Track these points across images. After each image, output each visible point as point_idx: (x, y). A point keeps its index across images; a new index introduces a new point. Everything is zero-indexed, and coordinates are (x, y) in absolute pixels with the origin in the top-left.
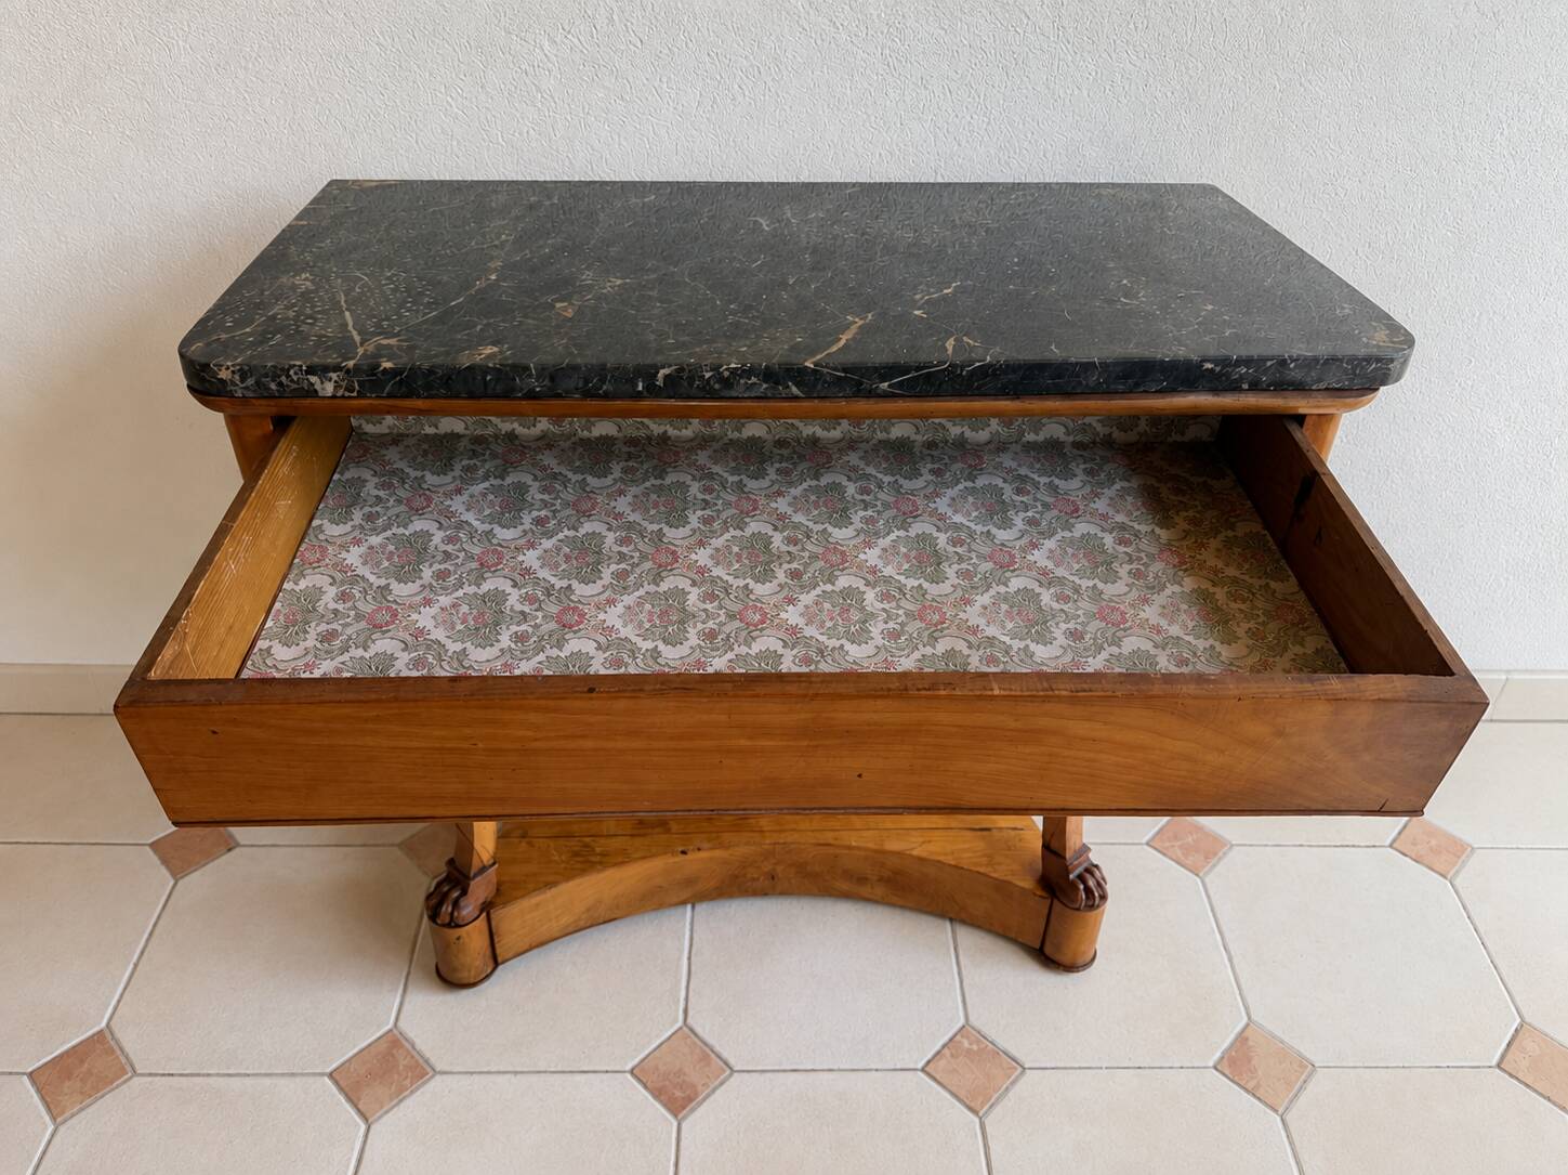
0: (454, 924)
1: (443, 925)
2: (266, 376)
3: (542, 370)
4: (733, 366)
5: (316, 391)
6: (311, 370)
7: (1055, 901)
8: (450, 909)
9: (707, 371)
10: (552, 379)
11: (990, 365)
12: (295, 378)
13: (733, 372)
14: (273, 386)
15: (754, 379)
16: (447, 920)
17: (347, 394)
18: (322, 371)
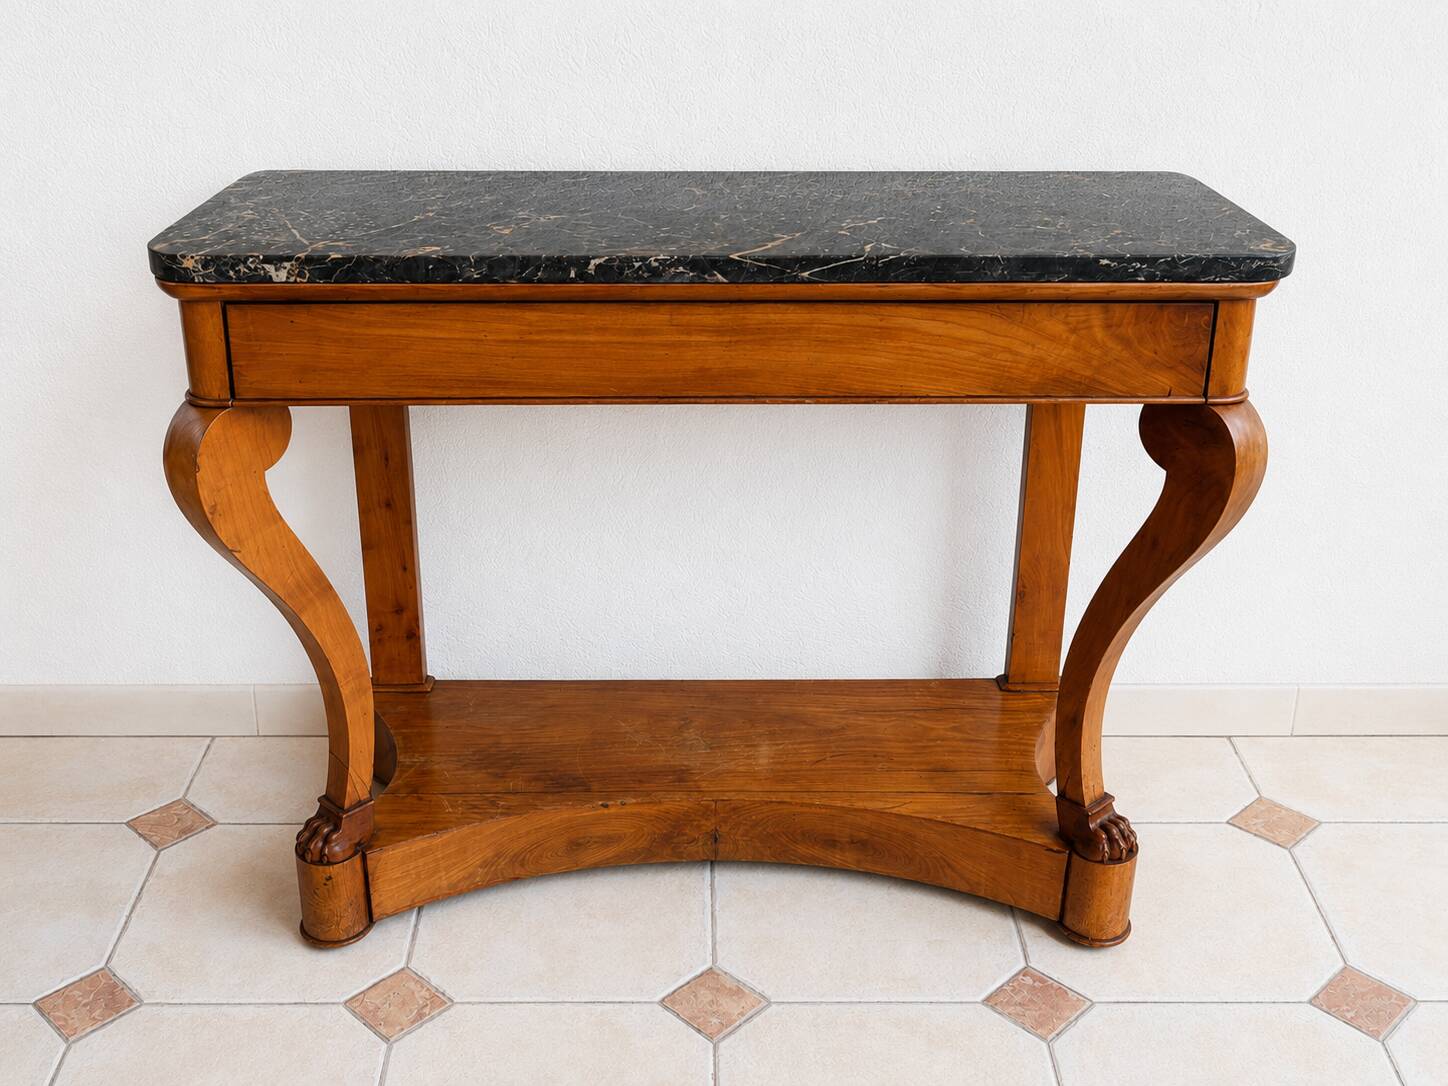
0: (323, 860)
1: (313, 862)
2: (225, 264)
3: (480, 260)
4: (661, 257)
5: (270, 277)
6: (268, 260)
7: (1075, 856)
8: (320, 844)
9: (637, 261)
10: (490, 267)
11: (905, 258)
12: (253, 266)
13: (662, 262)
14: (231, 273)
15: (681, 269)
16: (316, 858)
17: (298, 280)
18: (277, 260)
